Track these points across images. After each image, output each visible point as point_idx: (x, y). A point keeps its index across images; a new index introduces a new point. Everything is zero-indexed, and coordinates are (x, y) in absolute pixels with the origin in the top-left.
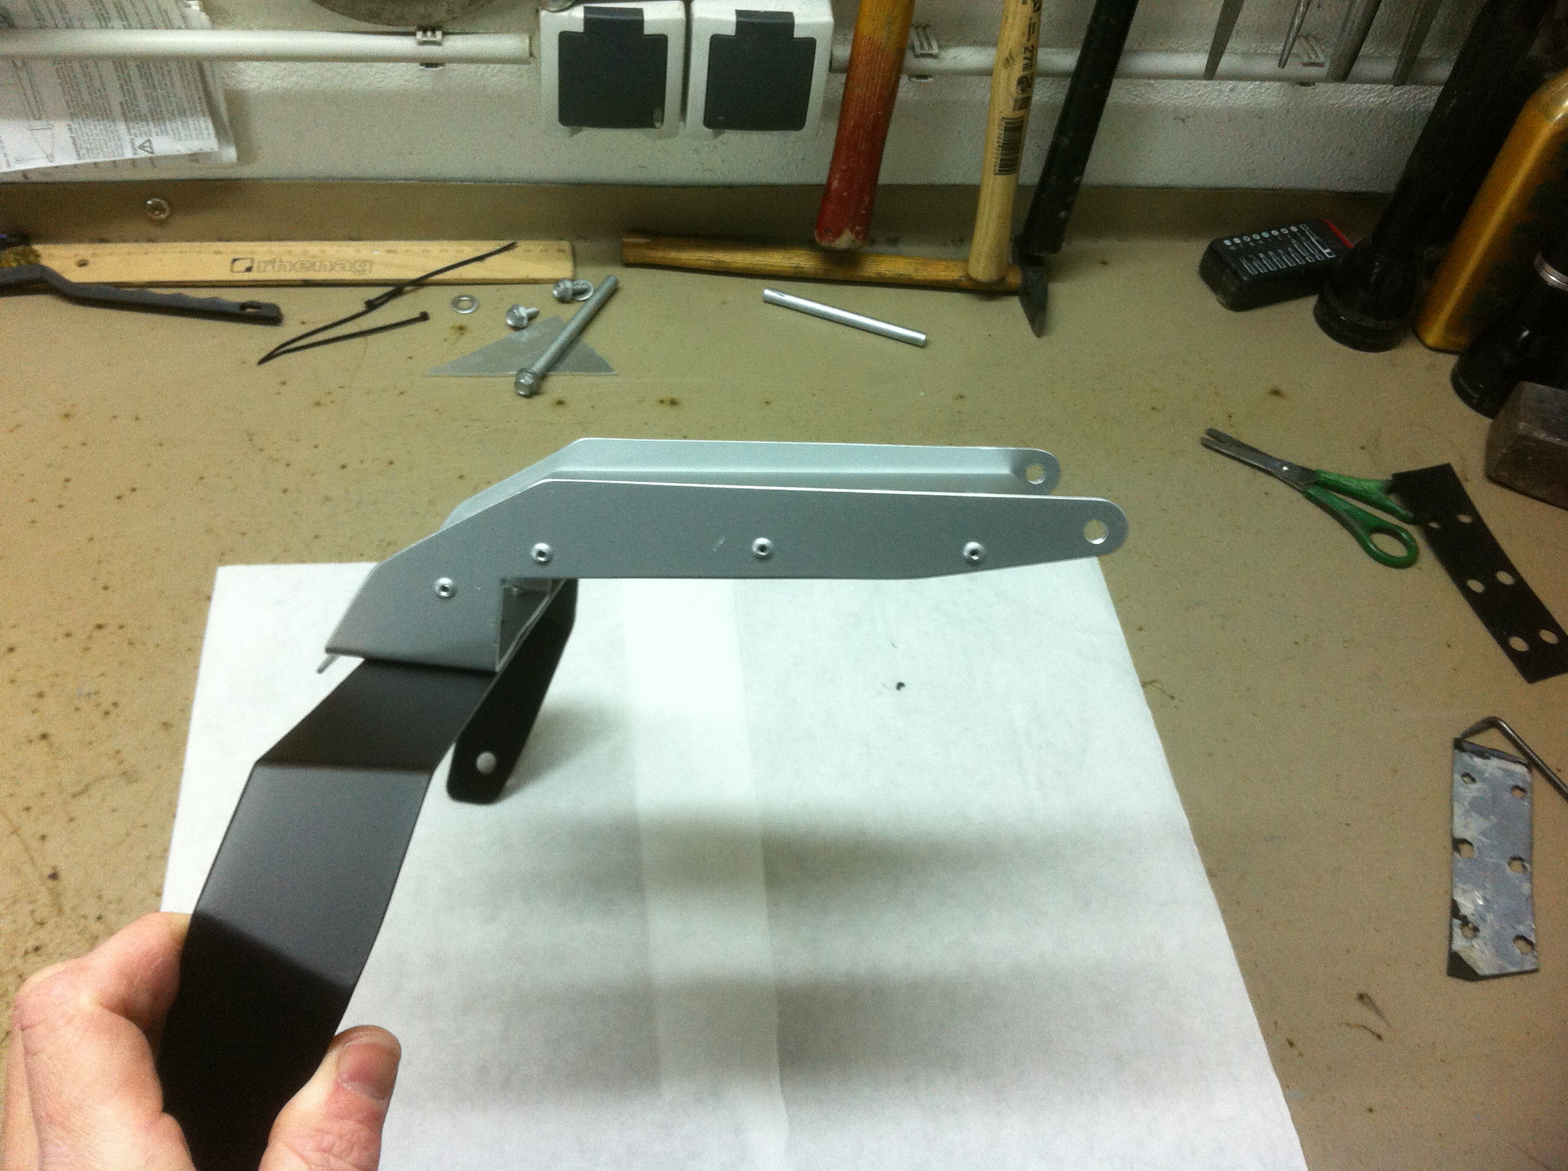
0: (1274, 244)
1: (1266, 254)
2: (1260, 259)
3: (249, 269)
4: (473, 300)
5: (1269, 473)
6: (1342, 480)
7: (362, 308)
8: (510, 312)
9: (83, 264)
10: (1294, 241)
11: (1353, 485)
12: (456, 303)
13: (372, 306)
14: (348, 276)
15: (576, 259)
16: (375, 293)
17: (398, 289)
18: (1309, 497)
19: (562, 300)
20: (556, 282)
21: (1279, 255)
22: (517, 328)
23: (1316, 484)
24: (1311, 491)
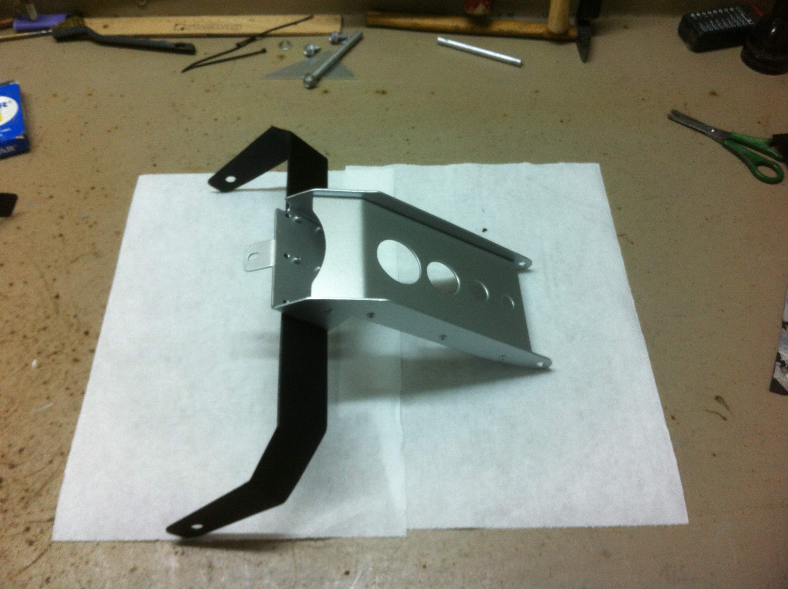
0: (719, 17)
1: (714, 22)
2: (711, 24)
3: (182, 29)
4: (289, 43)
5: (704, 133)
6: (744, 138)
7: (234, 46)
8: (306, 48)
9: (105, 27)
10: (731, 16)
11: (750, 140)
12: (281, 45)
13: (239, 46)
14: (229, 31)
15: (343, 24)
16: (240, 40)
17: (252, 38)
18: (725, 146)
19: (334, 43)
20: (330, 34)
21: (722, 22)
22: (309, 56)
23: (730, 139)
24: (726, 142)
